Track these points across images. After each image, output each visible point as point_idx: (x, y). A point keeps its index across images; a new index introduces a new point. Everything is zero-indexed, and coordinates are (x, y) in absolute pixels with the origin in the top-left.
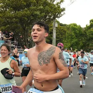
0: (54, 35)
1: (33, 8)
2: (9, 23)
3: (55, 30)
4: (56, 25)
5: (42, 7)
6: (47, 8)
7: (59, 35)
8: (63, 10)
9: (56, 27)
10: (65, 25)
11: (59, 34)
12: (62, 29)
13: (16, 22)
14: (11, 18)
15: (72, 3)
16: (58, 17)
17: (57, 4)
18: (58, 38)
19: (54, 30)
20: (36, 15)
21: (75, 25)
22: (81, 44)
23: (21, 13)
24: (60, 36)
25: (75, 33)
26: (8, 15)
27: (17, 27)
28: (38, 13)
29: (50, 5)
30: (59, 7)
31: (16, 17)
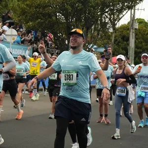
3: (134, 34)
7: (141, 43)
9: (136, 29)
11: (142, 40)
18: (141, 48)
19: (131, 33)
24: (143, 44)
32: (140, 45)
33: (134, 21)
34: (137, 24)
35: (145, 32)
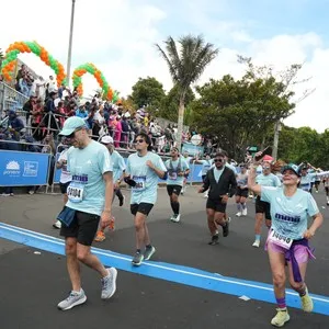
0: (276, 142)
1: (247, 102)
2: (211, 122)
4: (280, 129)
5: (260, 102)
6: (269, 103)
8: (293, 106)
10: (293, 129)
12: (289, 135)
13: (223, 123)
14: (216, 116)
16: (284, 117)
17: (283, 98)
20: (252, 113)
21: (308, 129)
22: (315, 158)
23: (231, 108)
25: (307, 141)
27: (223, 129)
28: (255, 110)
29: (273, 99)
30: (286, 102)
31: (223, 116)
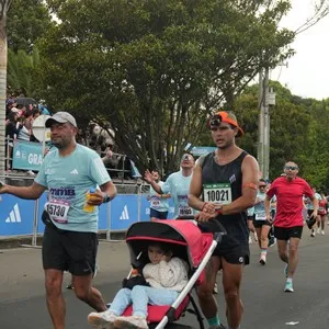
0: (265, 133)
3: (267, 116)
7: (282, 134)
9: (271, 106)
10: (310, 102)
11: (284, 129)
15: (323, 15)
18: (280, 146)
19: (261, 115)
24: (287, 136)
26: (88, 58)
28: (192, 47)
32: (279, 139)
33: (267, 90)
34: (274, 96)
35: (289, 111)
